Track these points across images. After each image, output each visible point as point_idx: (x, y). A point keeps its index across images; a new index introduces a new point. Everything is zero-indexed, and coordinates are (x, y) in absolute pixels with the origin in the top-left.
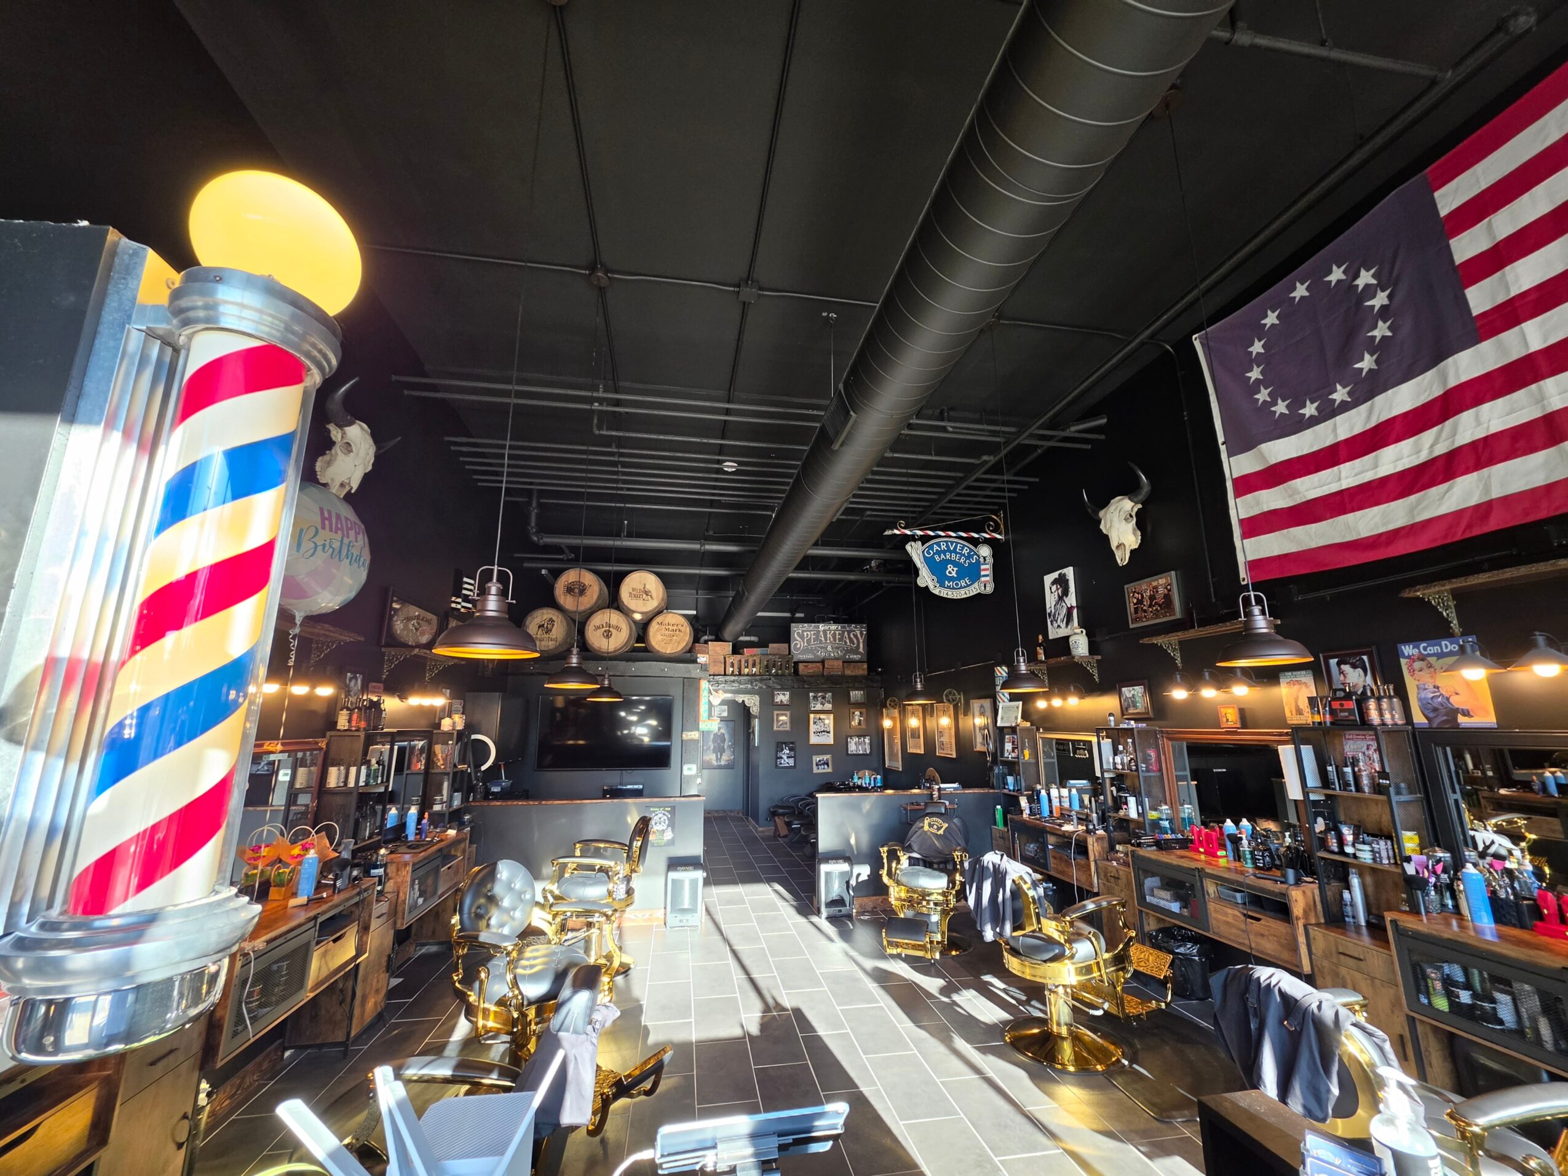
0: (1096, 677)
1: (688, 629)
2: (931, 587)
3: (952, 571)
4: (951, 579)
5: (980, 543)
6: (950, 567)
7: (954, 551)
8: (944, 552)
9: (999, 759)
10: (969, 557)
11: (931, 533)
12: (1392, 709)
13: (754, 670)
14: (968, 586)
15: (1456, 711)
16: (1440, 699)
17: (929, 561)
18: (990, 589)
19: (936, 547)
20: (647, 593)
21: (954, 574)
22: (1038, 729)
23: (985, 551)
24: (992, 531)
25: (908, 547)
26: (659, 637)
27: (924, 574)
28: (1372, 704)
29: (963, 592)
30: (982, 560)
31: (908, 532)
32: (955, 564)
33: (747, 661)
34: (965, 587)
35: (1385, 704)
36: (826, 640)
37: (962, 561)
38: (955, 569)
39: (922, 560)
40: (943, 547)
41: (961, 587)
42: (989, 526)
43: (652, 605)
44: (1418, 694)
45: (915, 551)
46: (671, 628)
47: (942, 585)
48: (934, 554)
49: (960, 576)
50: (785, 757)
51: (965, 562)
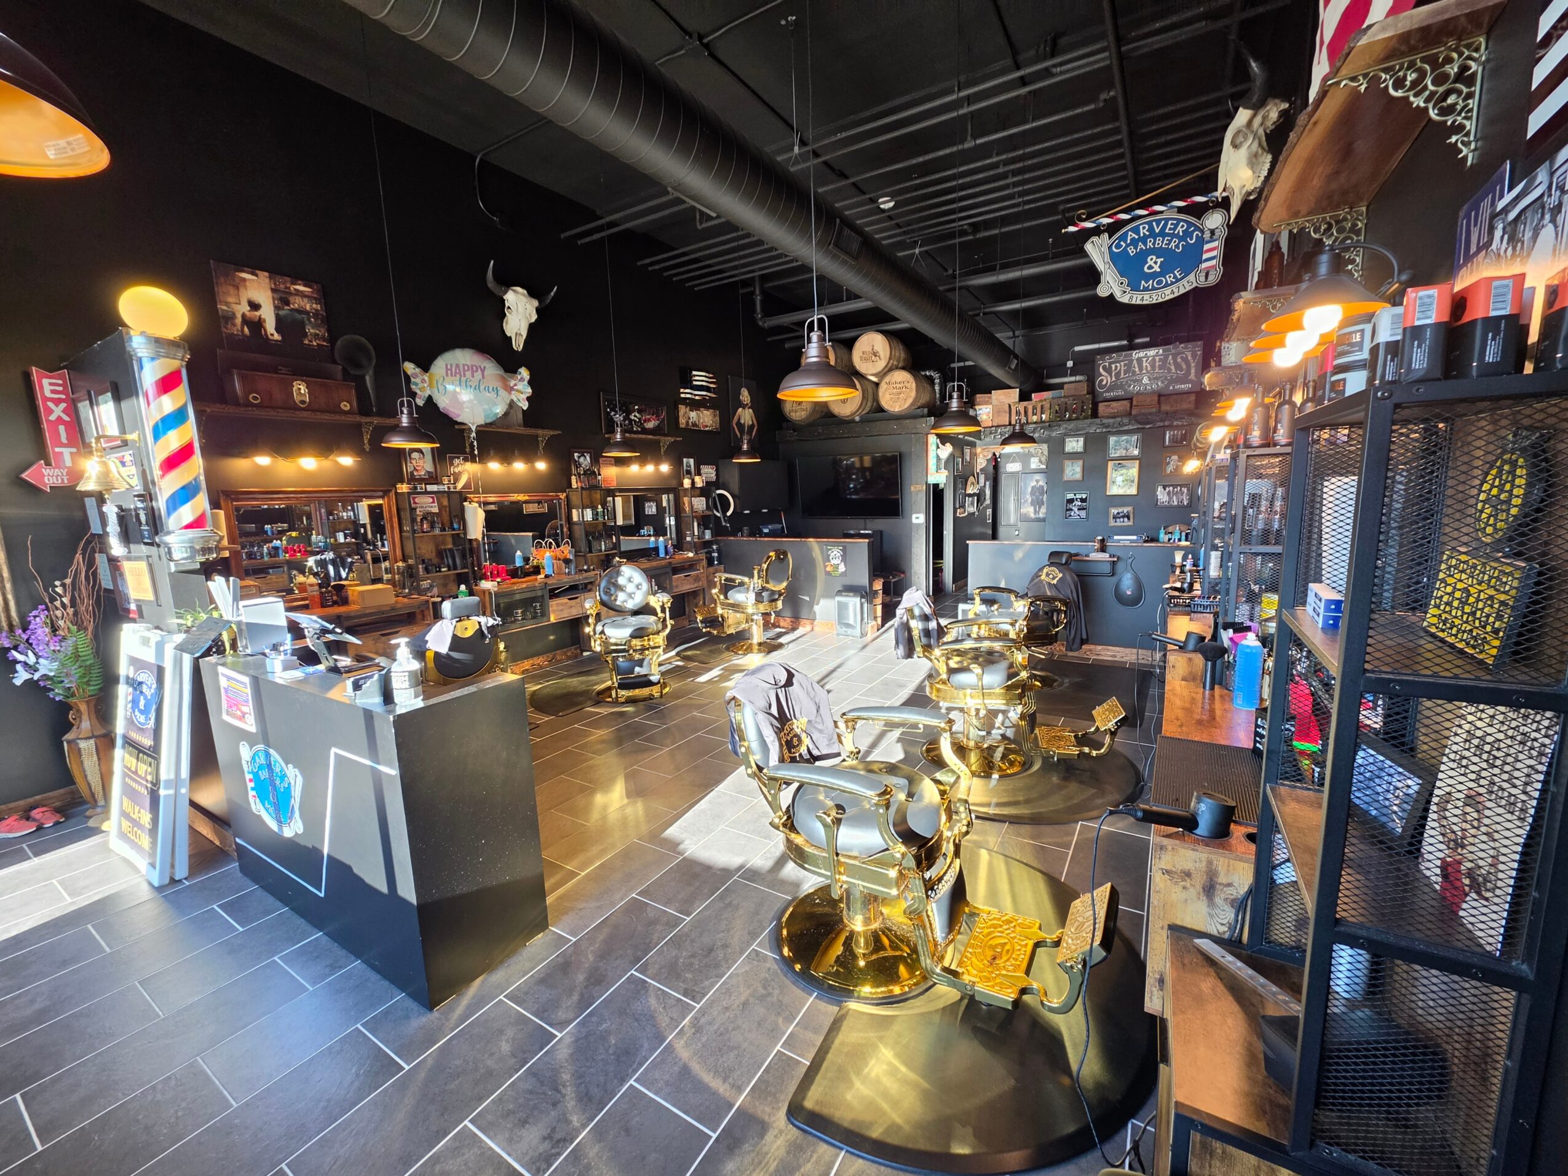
2: (1119, 295)
3: (1154, 263)
6: (1150, 260)
7: (1162, 234)
8: (1144, 239)
10: (1187, 234)
11: (1124, 216)
13: (1044, 416)
14: (1178, 280)
17: (1118, 260)
18: (1214, 278)
19: (1131, 235)
20: (875, 354)
21: (1157, 268)
25: (1089, 247)
26: (888, 397)
27: (1108, 278)
30: (1207, 235)
31: (1089, 225)
32: (1157, 252)
33: (1034, 408)
34: (1172, 283)
36: (1141, 369)
37: (1172, 245)
38: (1159, 261)
39: (1107, 258)
40: (1143, 231)
41: (1167, 285)
45: (1097, 251)
47: (1135, 288)
48: (1128, 246)
49: (1165, 270)
50: (1075, 509)
51: (1177, 246)
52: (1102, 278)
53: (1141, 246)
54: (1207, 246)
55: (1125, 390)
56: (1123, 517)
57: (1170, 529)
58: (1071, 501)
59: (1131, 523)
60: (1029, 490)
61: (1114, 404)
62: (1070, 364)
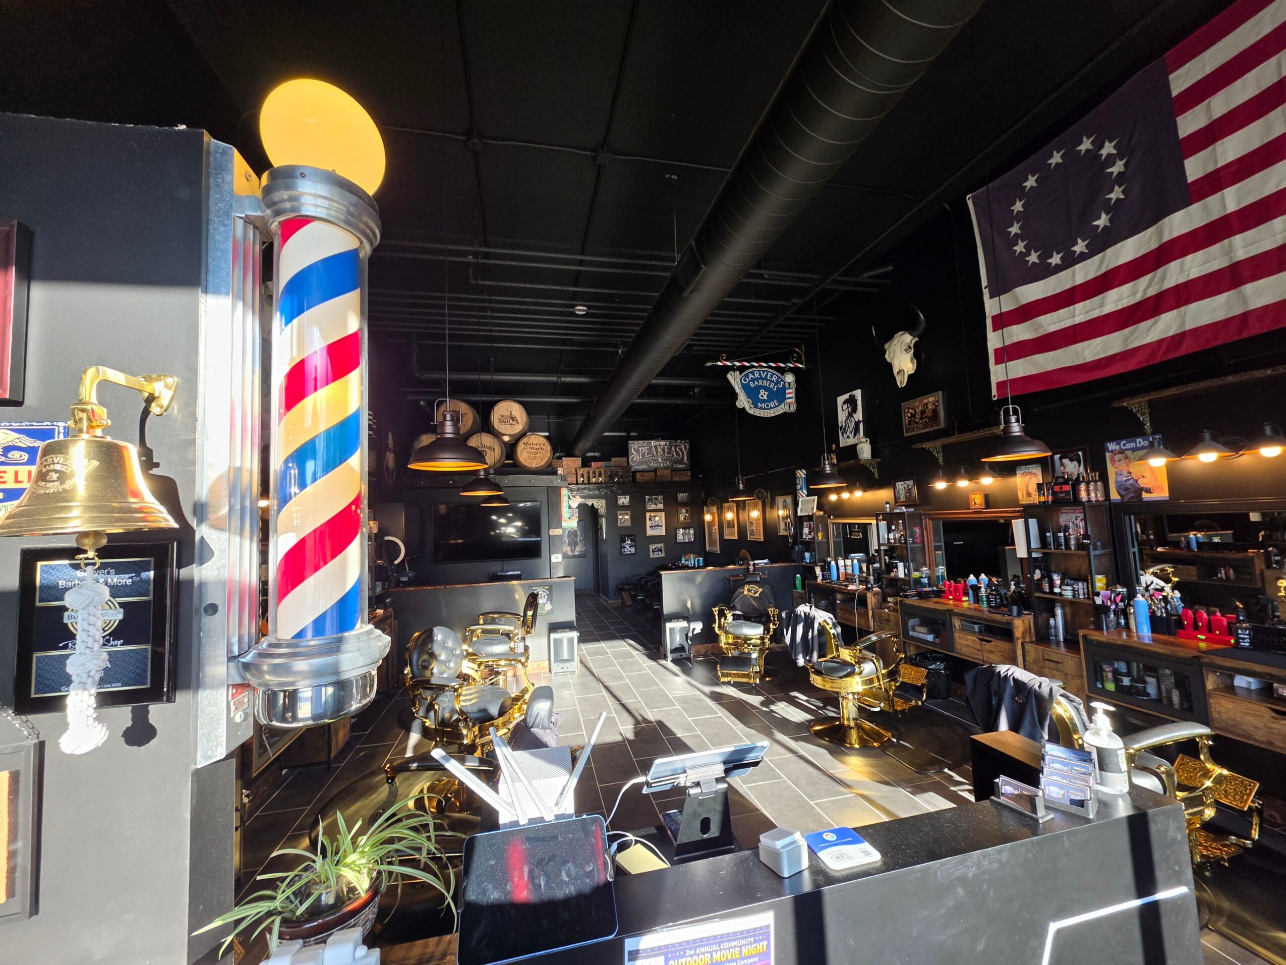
0: (876, 475)
1: (549, 447)
2: (747, 408)
3: (763, 394)
4: (764, 401)
5: (786, 371)
6: (762, 392)
7: (766, 379)
8: (757, 379)
9: (799, 540)
10: (777, 383)
11: (747, 364)
12: (1096, 490)
13: (600, 479)
14: (776, 406)
15: (1141, 490)
16: (1131, 481)
17: (746, 387)
18: (793, 408)
19: (751, 376)
20: (513, 419)
21: (765, 397)
22: (829, 517)
23: (790, 378)
24: (796, 362)
25: (729, 376)
26: (526, 455)
27: (742, 398)
28: (1083, 487)
29: (772, 412)
30: (787, 385)
31: (729, 364)
32: (766, 389)
33: (594, 472)
34: (774, 408)
35: (1092, 487)
36: (657, 453)
37: (771, 386)
38: (766, 393)
39: (740, 386)
40: (757, 375)
41: (771, 408)
42: (793, 357)
43: (518, 428)
44: (1116, 478)
45: (734, 379)
46: (535, 447)
47: (756, 407)
48: (750, 381)
49: (770, 399)
50: (628, 547)
51: (774, 387)
52: (738, 396)
53: (756, 383)
54: (788, 391)
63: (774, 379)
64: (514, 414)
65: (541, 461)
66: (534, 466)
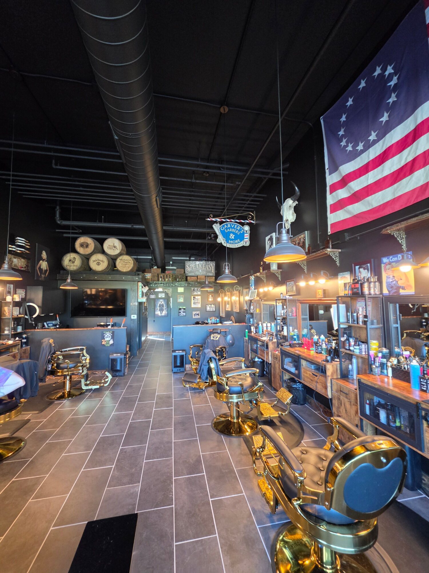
0: (280, 279)
1: (132, 262)
2: (223, 243)
3: (232, 236)
4: (232, 240)
5: (245, 224)
6: (231, 235)
7: (234, 228)
8: (229, 228)
9: (248, 312)
10: (240, 230)
11: (224, 220)
12: (375, 287)
14: (239, 243)
15: (399, 288)
16: (394, 282)
17: (222, 232)
18: (248, 244)
19: (226, 226)
20: (115, 247)
21: (233, 238)
22: (262, 300)
23: (247, 228)
24: (250, 220)
25: (214, 226)
27: (220, 237)
28: (366, 285)
29: (236, 245)
30: (245, 232)
31: (214, 219)
32: (234, 233)
34: (237, 243)
36: (199, 267)
37: (237, 232)
38: (234, 235)
39: (220, 232)
40: (229, 226)
41: (236, 243)
42: (249, 217)
43: (117, 252)
44: (387, 280)
45: (217, 228)
46: (125, 261)
47: (227, 242)
48: (225, 229)
49: (236, 238)
50: (182, 312)
51: (238, 233)
52: (218, 237)
53: (228, 230)
54: (245, 235)
55: (195, 274)
56: (197, 315)
57: (211, 319)
58: (180, 309)
59: (199, 317)
60: (159, 305)
61: (192, 277)
62: (171, 263)
63: (238, 228)
64: (115, 245)
65: (128, 268)
66: (124, 271)
